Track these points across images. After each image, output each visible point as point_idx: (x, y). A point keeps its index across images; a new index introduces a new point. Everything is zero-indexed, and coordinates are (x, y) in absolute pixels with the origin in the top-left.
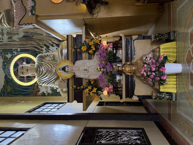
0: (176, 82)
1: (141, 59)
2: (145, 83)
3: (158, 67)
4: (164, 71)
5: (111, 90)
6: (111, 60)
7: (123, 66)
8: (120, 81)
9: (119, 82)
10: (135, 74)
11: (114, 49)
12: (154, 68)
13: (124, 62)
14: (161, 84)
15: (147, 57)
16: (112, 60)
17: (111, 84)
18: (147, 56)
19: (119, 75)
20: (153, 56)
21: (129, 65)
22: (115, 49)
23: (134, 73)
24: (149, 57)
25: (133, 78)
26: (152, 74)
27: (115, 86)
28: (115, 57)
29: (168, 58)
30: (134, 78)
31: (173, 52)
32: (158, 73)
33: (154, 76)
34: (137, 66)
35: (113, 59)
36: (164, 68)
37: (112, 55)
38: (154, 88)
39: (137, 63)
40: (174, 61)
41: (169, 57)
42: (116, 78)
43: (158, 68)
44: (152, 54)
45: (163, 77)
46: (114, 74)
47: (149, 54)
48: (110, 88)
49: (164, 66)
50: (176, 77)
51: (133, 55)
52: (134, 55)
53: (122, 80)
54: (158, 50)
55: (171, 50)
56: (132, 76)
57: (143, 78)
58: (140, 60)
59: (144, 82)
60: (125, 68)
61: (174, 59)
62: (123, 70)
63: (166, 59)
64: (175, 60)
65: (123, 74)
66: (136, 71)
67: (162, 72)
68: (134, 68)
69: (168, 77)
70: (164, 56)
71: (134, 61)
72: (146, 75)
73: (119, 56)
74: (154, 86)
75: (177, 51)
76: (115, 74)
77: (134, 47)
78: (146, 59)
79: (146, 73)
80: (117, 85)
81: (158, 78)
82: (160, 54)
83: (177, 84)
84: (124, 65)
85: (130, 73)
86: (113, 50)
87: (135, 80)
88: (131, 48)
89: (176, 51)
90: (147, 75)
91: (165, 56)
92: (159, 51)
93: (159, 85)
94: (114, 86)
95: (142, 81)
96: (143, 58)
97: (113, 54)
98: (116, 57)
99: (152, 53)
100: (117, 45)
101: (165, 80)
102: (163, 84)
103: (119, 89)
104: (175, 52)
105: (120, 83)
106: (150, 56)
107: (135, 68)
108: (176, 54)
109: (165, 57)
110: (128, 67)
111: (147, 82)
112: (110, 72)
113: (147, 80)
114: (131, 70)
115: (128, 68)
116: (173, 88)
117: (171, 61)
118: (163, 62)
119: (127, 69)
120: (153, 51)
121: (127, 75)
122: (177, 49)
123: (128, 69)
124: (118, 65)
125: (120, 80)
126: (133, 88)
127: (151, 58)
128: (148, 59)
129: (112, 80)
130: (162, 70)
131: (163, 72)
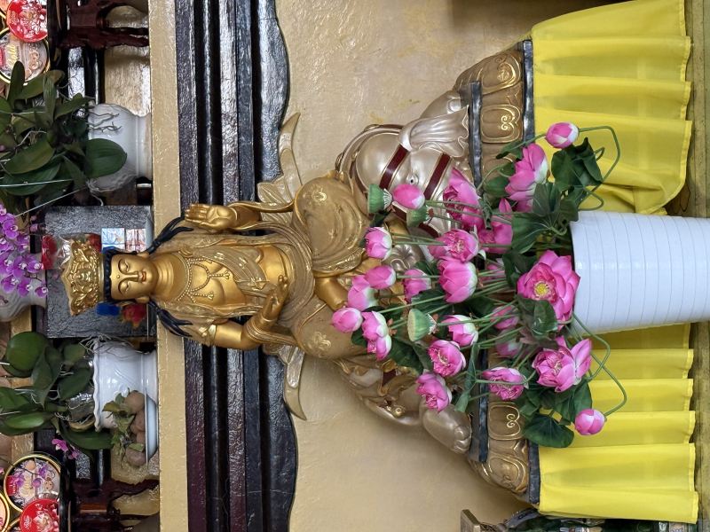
0: (692, 408)
1: (348, 171)
2: (392, 427)
3: (508, 256)
4: (566, 299)
5: (42, 518)
6: (32, 174)
7: (164, 247)
8: (131, 410)
9: (126, 423)
10: (289, 332)
11: (74, 54)
12: (471, 268)
13: (167, 203)
14: (544, 433)
15: (401, 155)
16: (37, 184)
17: (36, 449)
18: (406, 144)
19: (119, 352)
20: (470, 139)
21: (220, 231)
22: (86, 63)
23: (279, 325)
24: (425, 156)
25: (272, 378)
26: (446, 334)
27: (83, 471)
28: (76, 147)
29: (604, 164)
30: (281, 376)
31: (660, 103)
32: (516, 320)
33: (466, 352)
34: (310, 244)
35: (52, 172)
36: (561, 266)
37: (38, 123)
38: (479, 476)
39: (306, 215)
40: (672, 192)
41: (611, 151)
42: (88, 386)
43: (509, 269)
44: (457, 116)
45: (552, 358)
46: (72, 333)
47: (427, 115)
48: (26, 494)
49: (565, 248)
50: (690, 354)
51: (266, 127)
52: (279, 126)
53: (156, 406)
54: (509, 77)
55: (641, 80)
56: (260, 358)
57: (373, 376)
58: (336, 177)
59: (384, 422)
60: (178, 273)
61: (667, 169)
62: (154, 290)
63: (584, 179)
64: (675, 178)
65: (163, 335)
66: (297, 306)
67: (548, 305)
68: (274, 270)
69: (600, 355)
70: (562, 140)
71: (274, 194)
72: (387, 342)
73: (119, 139)
74: (483, 459)
75: (693, 93)
76: (76, 341)
77: (279, 42)
78: (397, 176)
79: (387, 317)
80: (107, 454)
81: (514, 371)
82: (532, 117)
83: (698, 426)
84: (168, 234)
85: (241, 321)
86: (60, 64)
87: (290, 398)
88: (246, 53)
89: (688, 89)
90: (400, 340)
91: (574, 138)
92: (526, 91)
93: (524, 441)
94: (68, 468)
95: (362, 404)
96: (366, 163)
97: (47, 115)
98: (86, 145)
99: (456, 108)
100: (103, 14)
101: (582, 389)
102: (560, 436)
103: (128, 505)
104: (680, 103)
105: (135, 434)
106: (440, 136)
107: (290, 267)
108: (689, 124)
109: (570, 149)
110: (210, 255)
111: (412, 412)
112: (20, 315)
113: (411, 392)
114: (246, 296)
115: (211, 266)
116: (666, 470)
117: (642, 196)
118: (552, 204)
119: (201, 278)
120: (470, 90)
121: (206, 350)
122: (699, 73)
123: (212, 275)
124: (113, 236)
125: (134, 403)
126: (273, 491)
127: (444, 161)
128: (420, 170)
129: (40, 409)
130: (542, 291)
131: (557, 308)
